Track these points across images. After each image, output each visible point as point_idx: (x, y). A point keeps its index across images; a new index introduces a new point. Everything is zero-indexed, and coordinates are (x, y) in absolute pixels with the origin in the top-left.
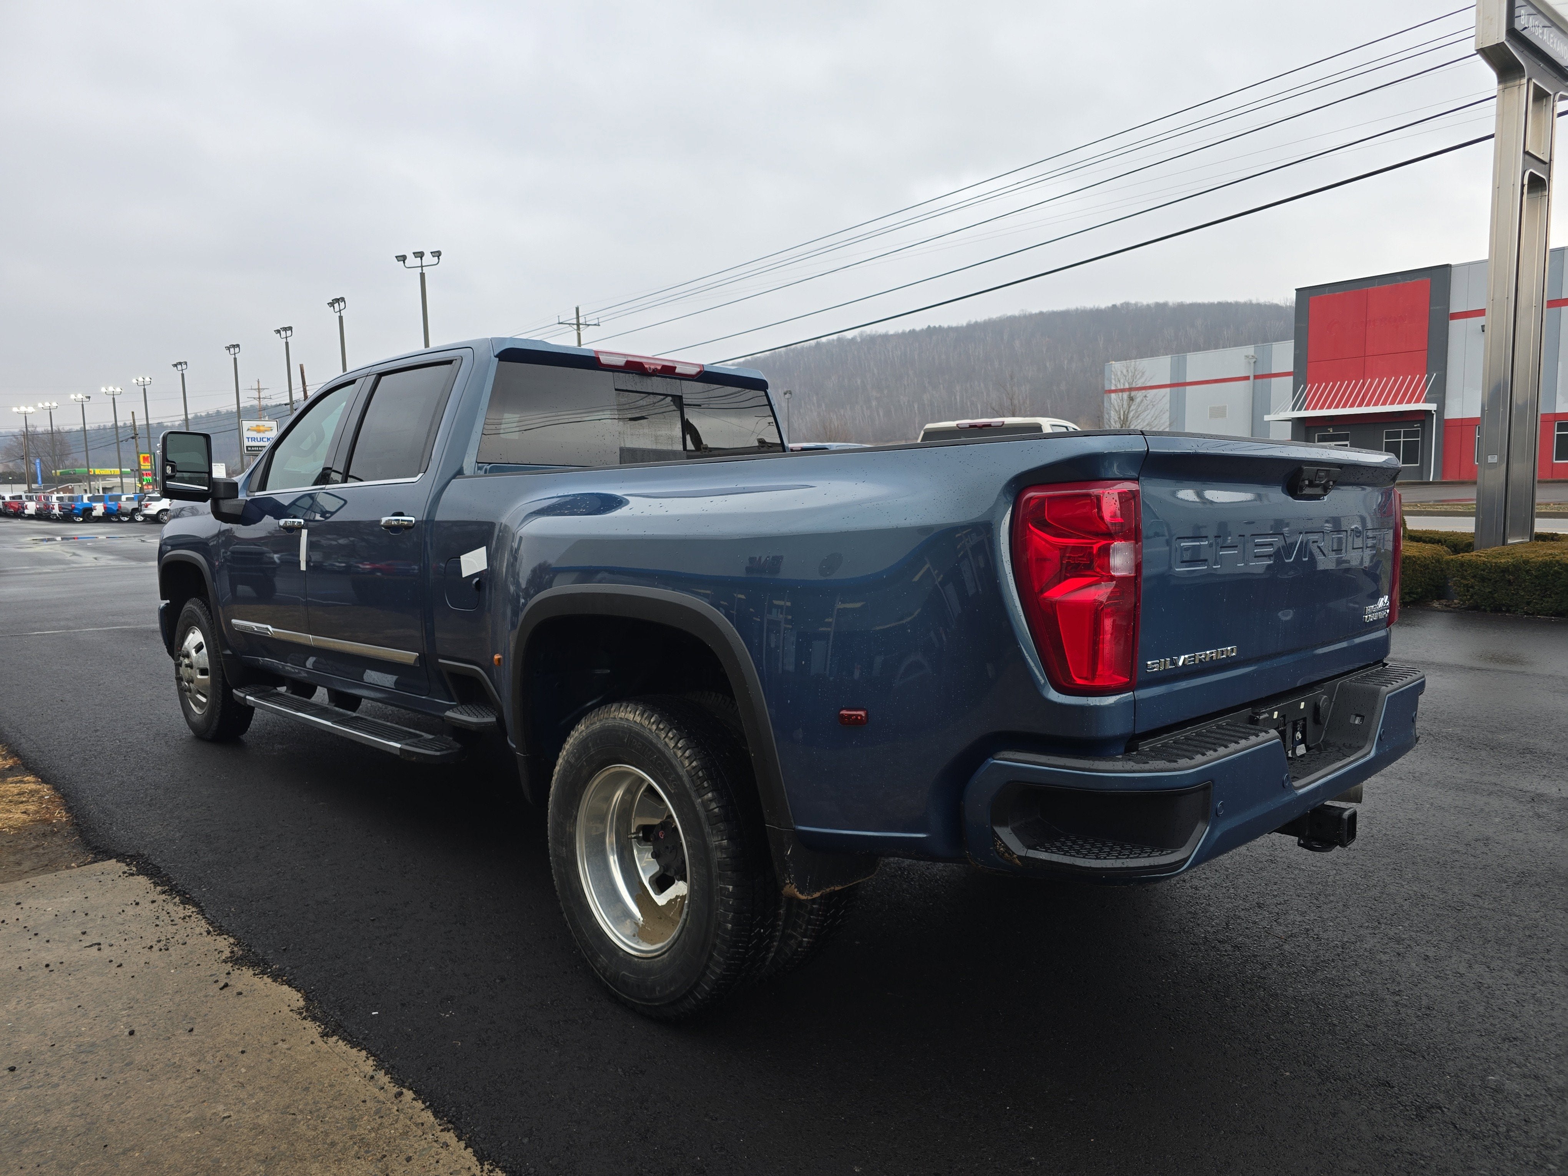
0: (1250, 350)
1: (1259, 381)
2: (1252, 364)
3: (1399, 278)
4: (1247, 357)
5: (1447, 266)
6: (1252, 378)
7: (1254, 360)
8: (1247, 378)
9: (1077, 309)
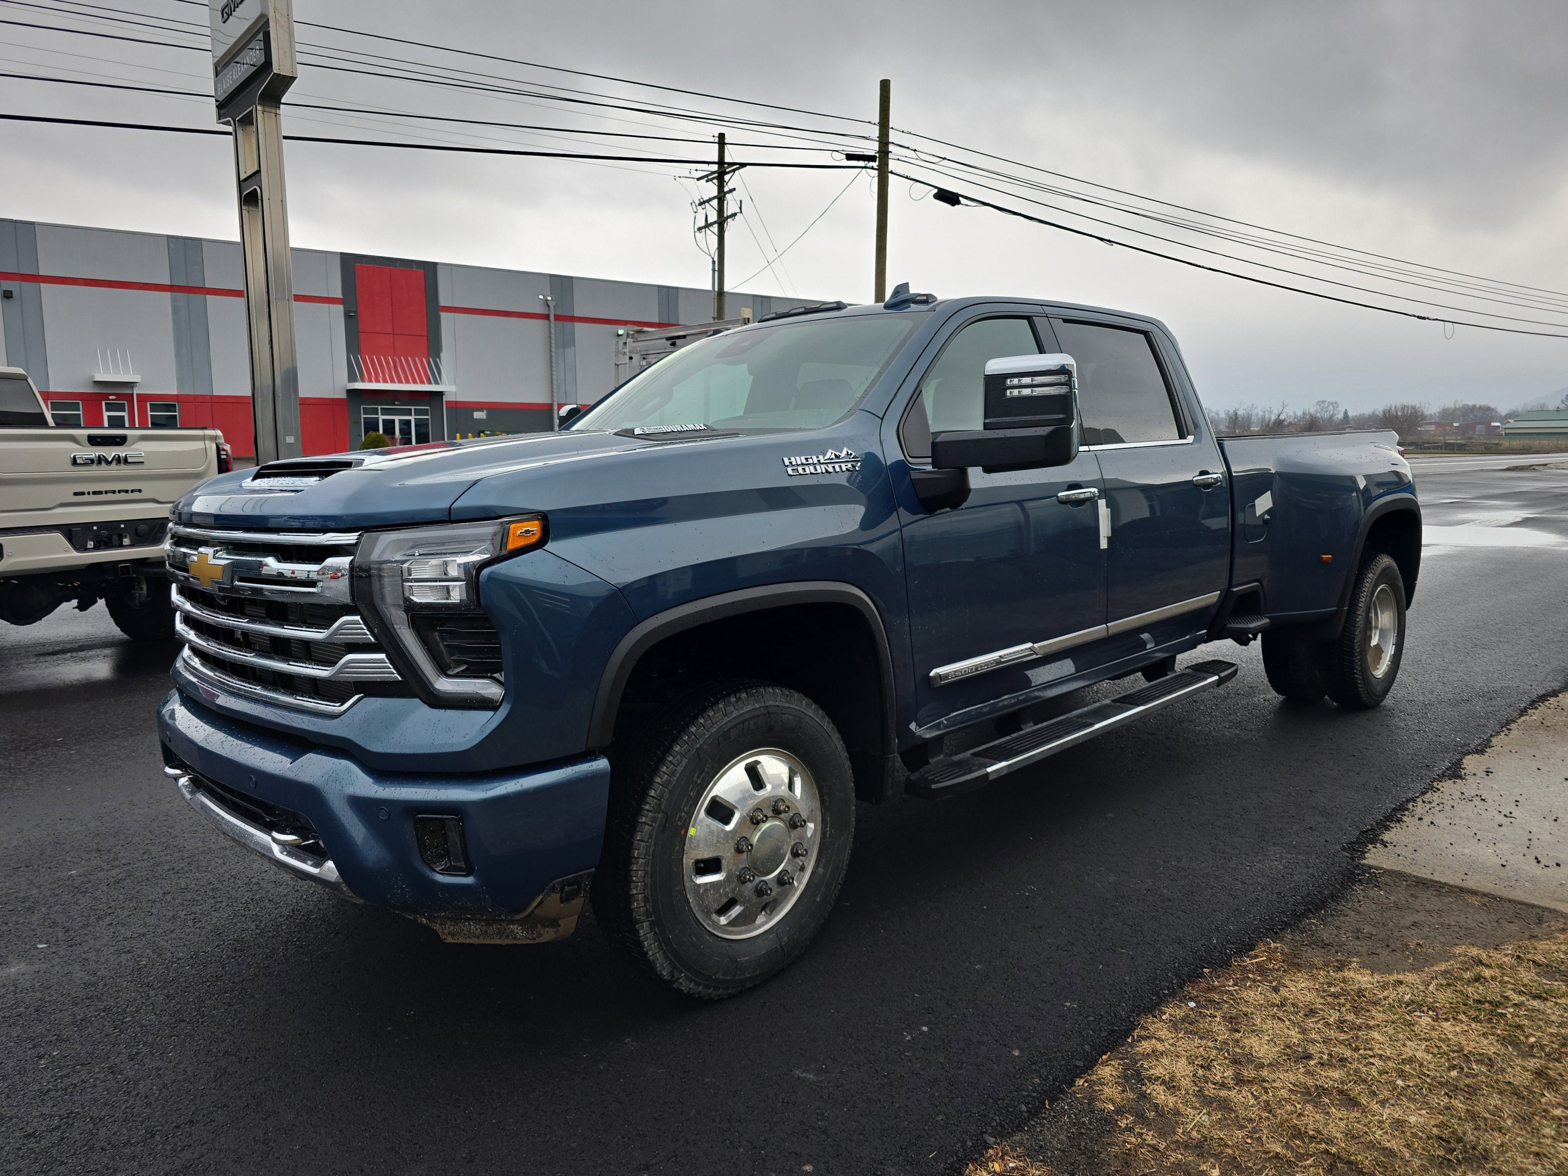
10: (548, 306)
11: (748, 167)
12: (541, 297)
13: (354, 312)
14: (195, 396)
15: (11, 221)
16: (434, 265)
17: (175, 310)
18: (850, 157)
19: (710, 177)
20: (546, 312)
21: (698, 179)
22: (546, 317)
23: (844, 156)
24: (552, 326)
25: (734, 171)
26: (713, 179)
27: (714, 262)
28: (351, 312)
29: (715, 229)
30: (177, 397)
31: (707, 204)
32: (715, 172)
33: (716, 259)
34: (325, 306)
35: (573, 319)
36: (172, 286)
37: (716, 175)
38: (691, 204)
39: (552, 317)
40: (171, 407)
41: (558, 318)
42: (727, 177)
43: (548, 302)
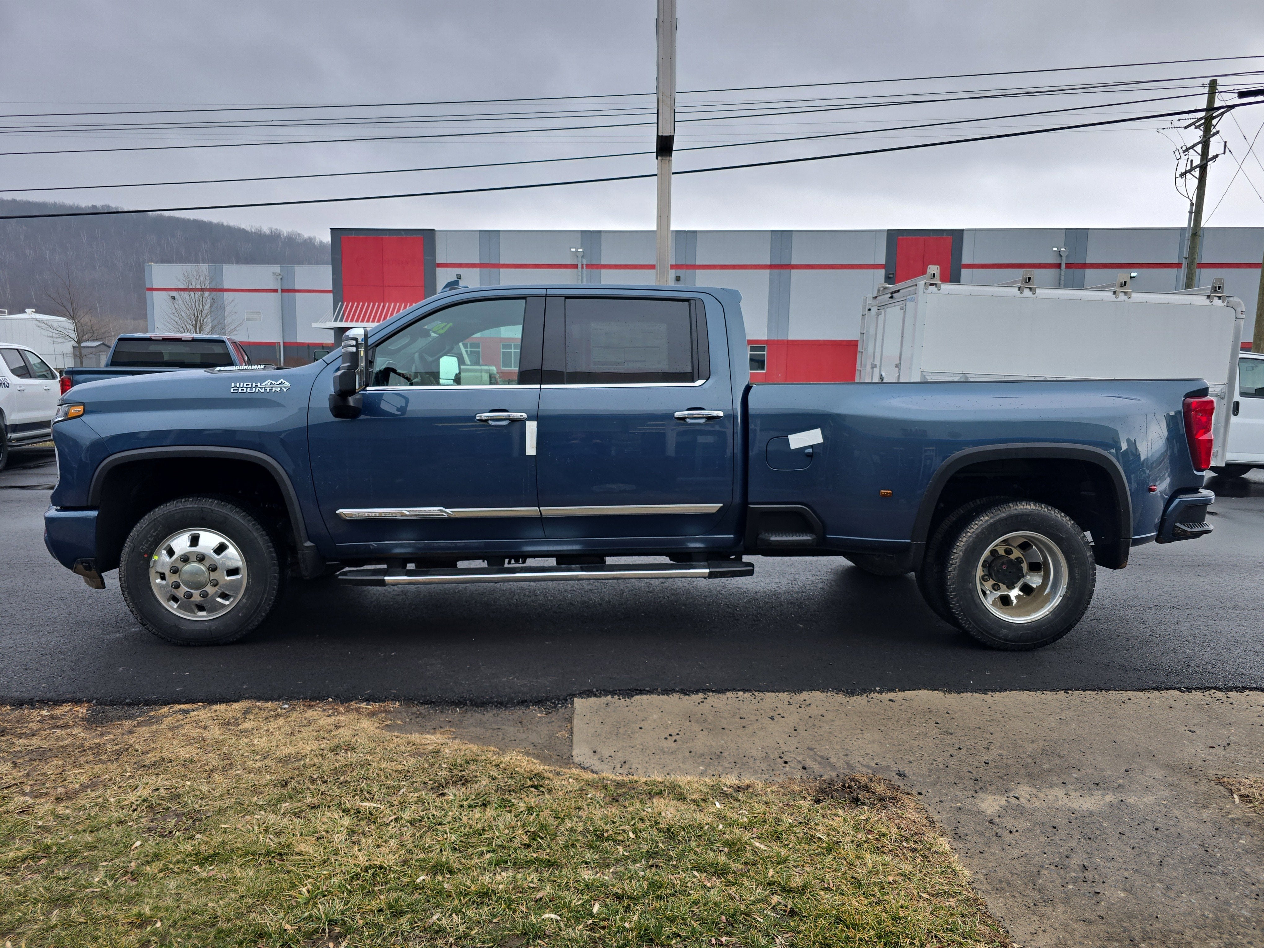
0: (277, 268)
1: (285, 294)
2: (279, 280)
3: (403, 233)
4: (274, 274)
5: (433, 230)
6: (280, 291)
7: (280, 277)
8: (276, 291)
9: (55, 203)
10: (1061, 256)
11: (1237, 108)
12: (1055, 249)
13: (893, 274)
14: (778, 341)
15: (685, 231)
16: (961, 231)
17: (771, 282)
18: (1242, 95)
19: (1197, 124)
20: (1058, 262)
21: (1186, 128)
22: (1059, 266)
23: (1236, 95)
24: (1063, 273)
25: (1222, 114)
26: (1200, 125)
27: (1192, 204)
28: (890, 274)
29: (1197, 173)
30: (767, 342)
31: (1191, 150)
32: (1201, 119)
33: (1194, 201)
34: (871, 271)
35: (1084, 266)
36: (771, 265)
37: (1203, 121)
38: (1174, 152)
39: (1063, 266)
40: (762, 349)
41: (1068, 266)
42: (1214, 122)
43: (1061, 253)
